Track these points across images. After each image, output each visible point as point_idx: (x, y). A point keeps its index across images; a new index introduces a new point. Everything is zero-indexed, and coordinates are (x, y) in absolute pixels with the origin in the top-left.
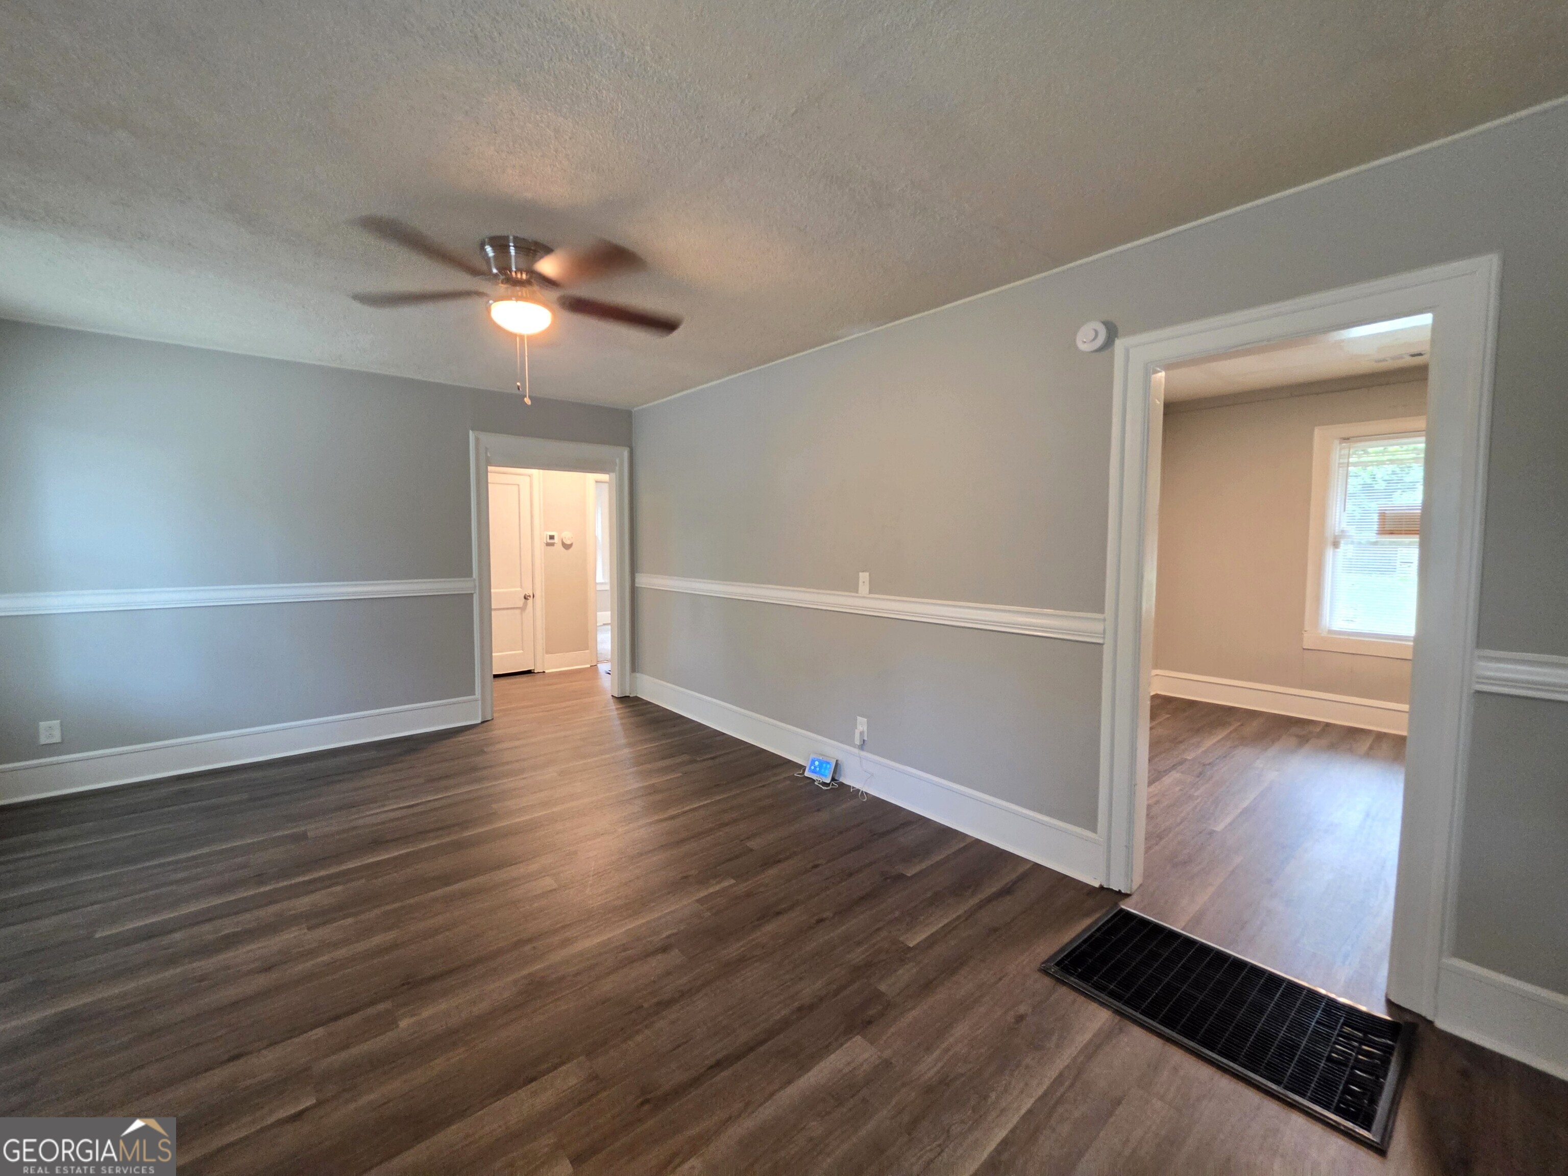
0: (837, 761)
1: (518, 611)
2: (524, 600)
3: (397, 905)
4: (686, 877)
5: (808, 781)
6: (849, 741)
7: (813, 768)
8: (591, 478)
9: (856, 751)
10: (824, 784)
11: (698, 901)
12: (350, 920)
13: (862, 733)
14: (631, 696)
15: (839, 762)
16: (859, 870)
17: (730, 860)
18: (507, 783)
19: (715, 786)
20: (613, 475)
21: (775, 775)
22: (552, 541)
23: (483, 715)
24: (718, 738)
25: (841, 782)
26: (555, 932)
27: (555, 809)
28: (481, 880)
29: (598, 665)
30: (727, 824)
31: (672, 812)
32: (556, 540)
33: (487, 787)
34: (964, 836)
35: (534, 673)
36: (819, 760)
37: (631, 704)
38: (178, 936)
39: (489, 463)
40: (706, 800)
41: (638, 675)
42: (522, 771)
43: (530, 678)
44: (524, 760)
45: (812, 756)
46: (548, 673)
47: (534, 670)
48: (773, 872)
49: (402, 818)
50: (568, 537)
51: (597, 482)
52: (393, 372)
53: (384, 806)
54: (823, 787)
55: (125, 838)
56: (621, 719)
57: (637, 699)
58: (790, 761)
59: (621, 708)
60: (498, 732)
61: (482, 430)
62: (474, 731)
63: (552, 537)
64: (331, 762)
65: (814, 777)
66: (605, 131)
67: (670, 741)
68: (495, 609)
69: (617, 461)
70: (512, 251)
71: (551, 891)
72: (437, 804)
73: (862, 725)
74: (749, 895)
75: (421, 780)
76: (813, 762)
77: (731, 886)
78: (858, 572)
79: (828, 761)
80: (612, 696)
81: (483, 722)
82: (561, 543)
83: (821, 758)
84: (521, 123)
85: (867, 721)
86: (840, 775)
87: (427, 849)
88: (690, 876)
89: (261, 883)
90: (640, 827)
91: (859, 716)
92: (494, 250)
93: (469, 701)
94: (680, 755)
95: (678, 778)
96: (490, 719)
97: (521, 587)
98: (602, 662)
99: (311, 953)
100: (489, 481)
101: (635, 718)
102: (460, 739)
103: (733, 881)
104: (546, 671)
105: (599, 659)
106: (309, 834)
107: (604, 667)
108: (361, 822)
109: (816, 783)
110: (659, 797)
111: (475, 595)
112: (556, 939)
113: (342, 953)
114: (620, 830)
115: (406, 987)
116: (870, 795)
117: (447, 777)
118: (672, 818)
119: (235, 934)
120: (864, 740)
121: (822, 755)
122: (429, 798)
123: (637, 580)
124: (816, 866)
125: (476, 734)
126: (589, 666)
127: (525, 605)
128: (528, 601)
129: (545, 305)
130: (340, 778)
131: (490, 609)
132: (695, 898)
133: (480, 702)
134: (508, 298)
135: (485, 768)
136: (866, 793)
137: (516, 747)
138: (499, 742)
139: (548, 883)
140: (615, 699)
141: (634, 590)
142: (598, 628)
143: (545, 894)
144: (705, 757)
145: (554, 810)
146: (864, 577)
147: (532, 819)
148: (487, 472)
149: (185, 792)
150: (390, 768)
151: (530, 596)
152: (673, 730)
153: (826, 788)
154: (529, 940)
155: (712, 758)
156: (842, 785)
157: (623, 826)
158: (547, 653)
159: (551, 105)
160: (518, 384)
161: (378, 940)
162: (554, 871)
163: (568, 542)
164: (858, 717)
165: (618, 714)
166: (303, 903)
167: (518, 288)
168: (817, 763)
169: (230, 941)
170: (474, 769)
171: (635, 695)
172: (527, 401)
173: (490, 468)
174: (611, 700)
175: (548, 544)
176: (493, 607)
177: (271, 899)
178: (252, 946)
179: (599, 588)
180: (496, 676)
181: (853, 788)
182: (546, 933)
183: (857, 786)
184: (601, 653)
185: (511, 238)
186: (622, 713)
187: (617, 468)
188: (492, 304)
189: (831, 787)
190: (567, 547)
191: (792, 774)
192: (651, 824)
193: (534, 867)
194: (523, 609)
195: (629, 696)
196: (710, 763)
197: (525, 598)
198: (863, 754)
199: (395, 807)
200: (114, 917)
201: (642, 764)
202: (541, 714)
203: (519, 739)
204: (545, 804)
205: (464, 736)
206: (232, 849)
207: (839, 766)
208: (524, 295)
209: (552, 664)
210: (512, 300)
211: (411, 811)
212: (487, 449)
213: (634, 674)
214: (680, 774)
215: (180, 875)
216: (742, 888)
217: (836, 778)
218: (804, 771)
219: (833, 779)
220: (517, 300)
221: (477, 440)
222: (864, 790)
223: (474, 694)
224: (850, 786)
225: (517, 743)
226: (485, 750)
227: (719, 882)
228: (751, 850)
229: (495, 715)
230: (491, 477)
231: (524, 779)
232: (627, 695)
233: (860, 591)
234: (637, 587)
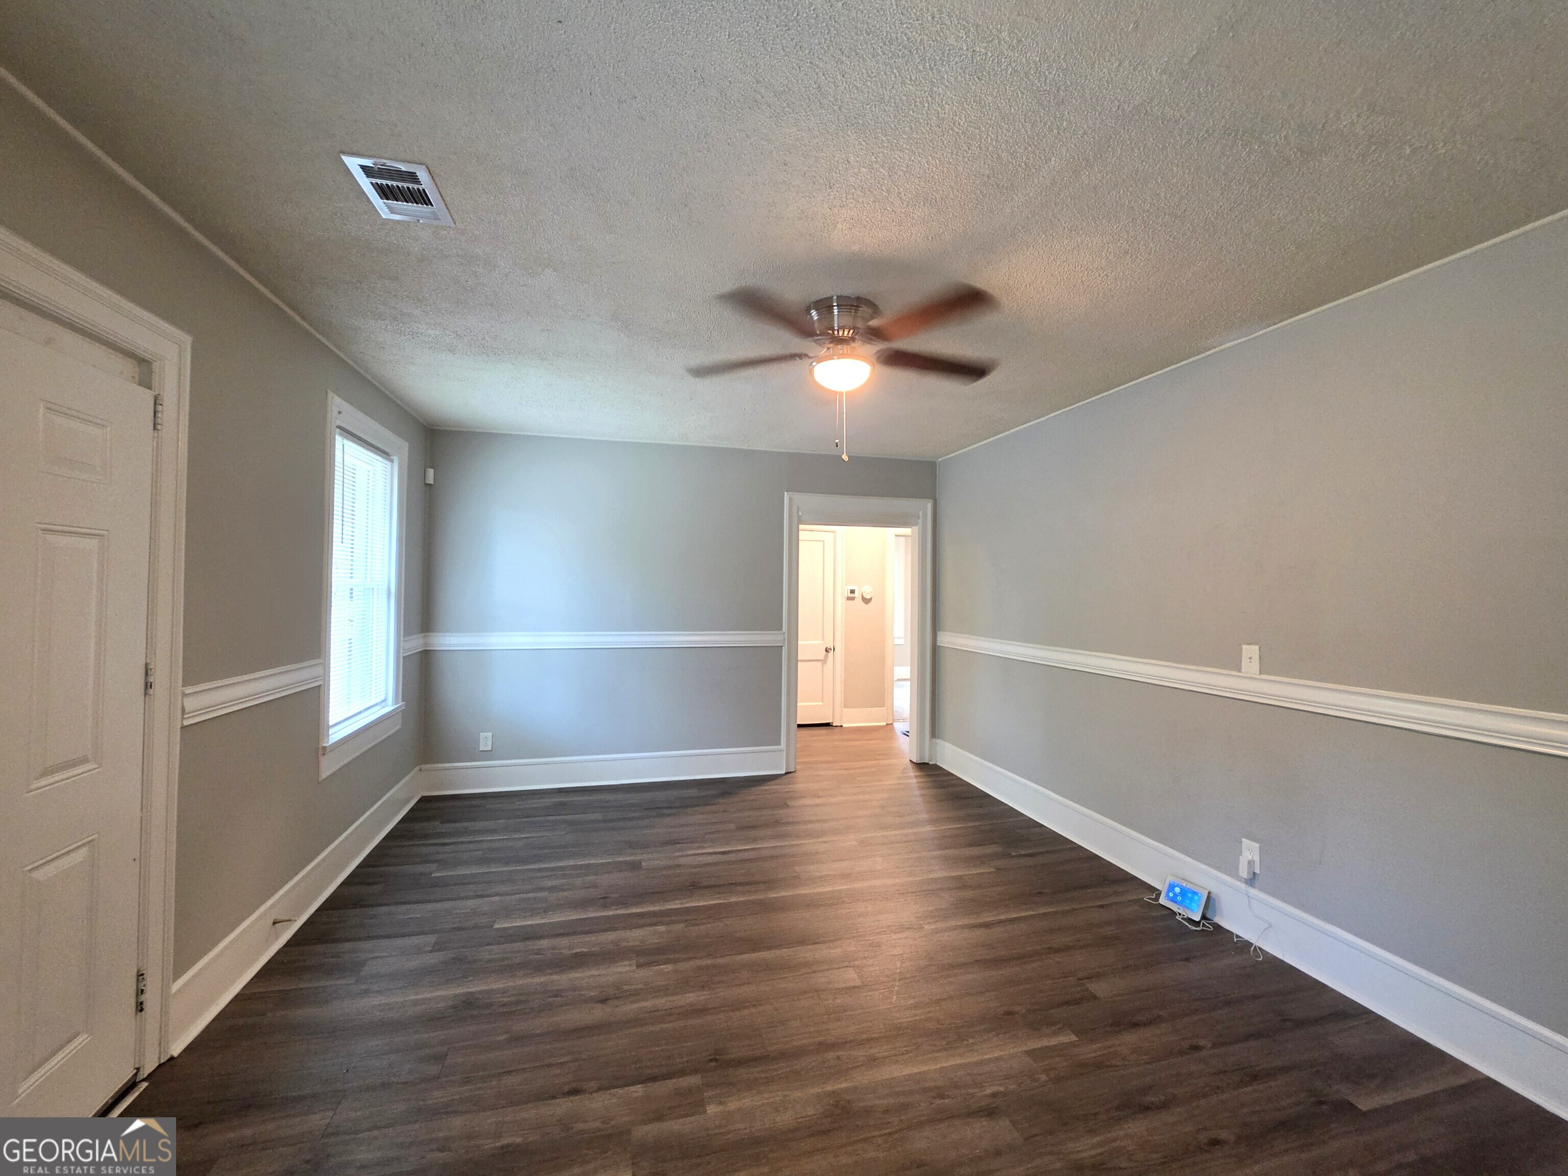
0: (1209, 893)
1: (820, 664)
2: (825, 653)
3: (709, 962)
4: (1009, 1013)
5: (1165, 912)
6: (1232, 871)
7: (1171, 894)
8: (888, 534)
9: (1242, 886)
10: (1190, 920)
11: (1028, 1053)
12: (669, 967)
13: (1251, 863)
14: (930, 763)
15: (1212, 895)
16: (1270, 1074)
17: (1067, 1003)
18: (809, 845)
19: (1038, 893)
20: (916, 528)
21: (1116, 893)
22: (852, 595)
23: (787, 766)
24: (1037, 830)
25: (1216, 923)
26: (862, 1043)
27: (858, 885)
28: (784, 952)
29: (894, 724)
30: (1058, 950)
31: (989, 917)
32: (857, 594)
33: (791, 846)
34: (1462, 1067)
35: (832, 726)
36: (1182, 889)
37: (931, 773)
38: (545, 943)
39: (800, 522)
40: (1027, 910)
41: (938, 741)
42: (822, 833)
43: (829, 731)
44: (824, 821)
45: (1170, 879)
46: (846, 728)
47: (832, 723)
48: (1130, 1038)
49: (716, 864)
50: (868, 591)
51: (896, 536)
52: (725, 444)
53: (703, 848)
54: (1189, 926)
55: (520, 838)
56: (921, 788)
57: (936, 767)
58: (1134, 878)
59: (919, 776)
60: (800, 786)
61: (795, 492)
62: (777, 781)
63: (853, 592)
64: (661, 796)
65: (1174, 907)
66: (943, 154)
67: (977, 824)
68: (802, 661)
69: (920, 513)
70: (836, 311)
71: (854, 987)
72: (747, 855)
73: (1250, 851)
74: (1099, 1065)
75: (732, 826)
76: (1171, 887)
77: (1073, 1045)
78: (1240, 645)
79: (1196, 891)
80: (910, 761)
81: (787, 773)
82: (861, 597)
83: (1184, 885)
84: (856, 171)
85: (1260, 846)
86: (1215, 915)
87: (736, 903)
88: (1017, 1013)
89: (605, 907)
90: (949, 929)
91: (1247, 837)
92: (819, 314)
93: (774, 751)
94: (990, 844)
95: (990, 873)
96: (794, 771)
97: (823, 640)
98: (898, 721)
99: (635, 995)
100: (800, 539)
101: (935, 790)
102: (767, 788)
103: (1074, 1038)
104: (844, 726)
105: (895, 718)
106: (643, 864)
107: (900, 727)
108: (682, 861)
109: (1178, 917)
110: (968, 894)
111: (784, 647)
112: (861, 1053)
113: (661, 1002)
114: (926, 927)
115: (713, 1064)
116: (1268, 953)
117: (754, 827)
118: (987, 925)
119: (584, 955)
120: (1254, 873)
121: (1186, 880)
122: (739, 848)
123: (938, 639)
124: (1196, 1048)
125: (780, 784)
126: (885, 724)
127: (826, 657)
128: (829, 654)
129: (864, 359)
130: (668, 811)
131: (797, 661)
132: (1025, 1048)
133: (785, 753)
134: (830, 358)
135: (789, 823)
136: (1259, 948)
137: (817, 805)
138: (801, 797)
139: (850, 977)
140: (913, 765)
141: (935, 650)
142: (895, 683)
143: (850, 990)
144: (1022, 852)
145: (856, 886)
146: (1251, 652)
147: (832, 892)
148: (798, 530)
149: (562, 804)
150: (709, 808)
151: (831, 649)
152: (981, 811)
153: (1194, 928)
154: (833, 1046)
155: (1030, 855)
156: (1218, 927)
157: (929, 923)
158: (845, 706)
159: (888, 140)
160: (837, 441)
161: (691, 998)
162: (857, 963)
163: (868, 597)
164: (1243, 839)
165: (917, 783)
166: (635, 936)
167: (840, 347)
168: (1177, 890)
169: (580, 960)
170: (777, 823)
171: (934, 763)
172: (845, 457)
173: (801, 527)
174: (910, 766)
175: (849, 599)
176: (799, 659)
177: (610, 925)
178: (594, 972)
179: (897, 642)
180: (800, 726)
181: (1238, 936)
182: (850, 1041)
183: (1247, 936)
184: (897, 711)
185: (835, 298)
186: (921, 782)
187: (920, 521)
188: (814, 366)
189: (1201, 928)
190: (866, 601)
191: (1142, 896)
192: (962, 927)
193: (835, 952)
194: (824, 661)
195: (928, 764)
196: (1029, 861)
197: (826, 651)
198: (1253, 892)
199: (711, 851)
200: (507, 912)
201: (946, 848)
202: (840, 772)
203: (819, 797)
204: (846, 877)
205: (769, 785)
206: (588, 866)
207: (1211, 902)
208: (845, 352)
209: (851, 719)
210: (833, 359)
211: (726, 858)
212: (798, 509)
213: (934, 740)
214: (993, 870)
215: (549, 883)
216: (1091, 1051)
217: (1208, 916)
218: (1159, 895)
219: (1204, 917)
220: (838, 358)
221: (791, 499)
222: (1257, 944)
223: (779, 744)
224: (1232, 933)
225: (818, 801)
226: (789, 803)
227: (1055, 1034)
228: (1095, 997)
229: (798, 767)
230: (802, 535)
231: (825, 842)
232: (926, 762)
233: (1243, 670)
234: (939, 646)
